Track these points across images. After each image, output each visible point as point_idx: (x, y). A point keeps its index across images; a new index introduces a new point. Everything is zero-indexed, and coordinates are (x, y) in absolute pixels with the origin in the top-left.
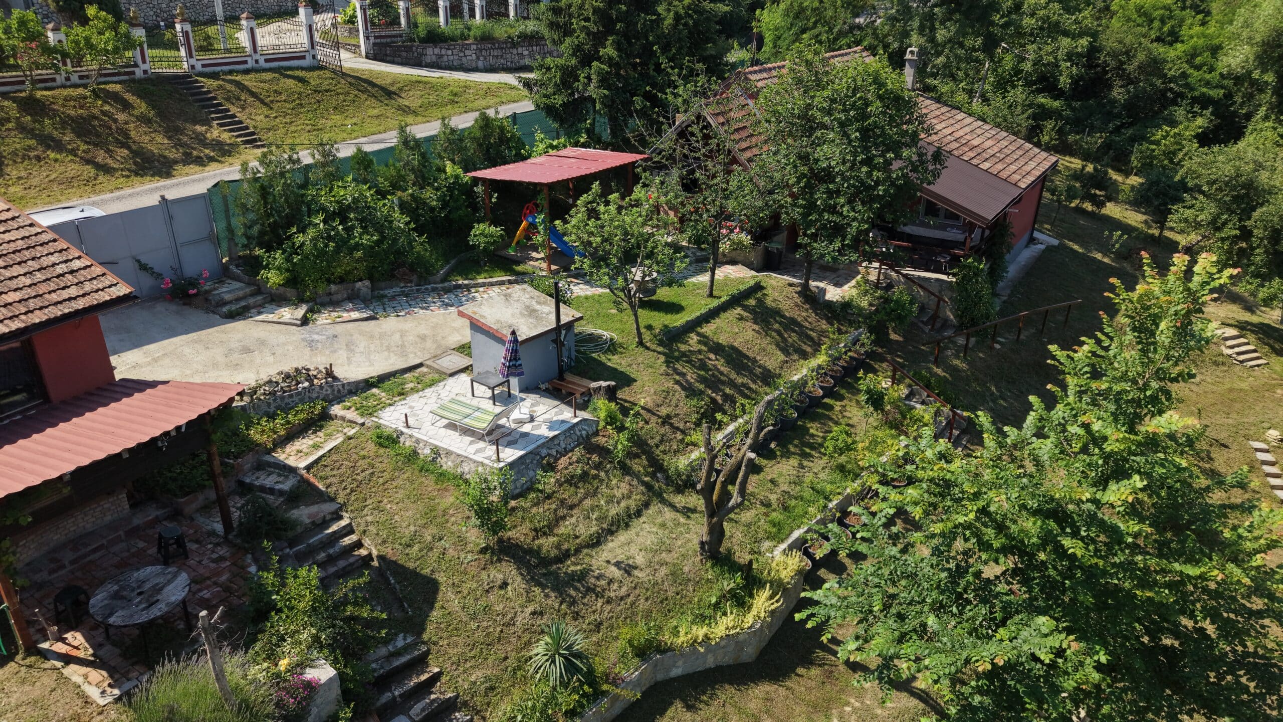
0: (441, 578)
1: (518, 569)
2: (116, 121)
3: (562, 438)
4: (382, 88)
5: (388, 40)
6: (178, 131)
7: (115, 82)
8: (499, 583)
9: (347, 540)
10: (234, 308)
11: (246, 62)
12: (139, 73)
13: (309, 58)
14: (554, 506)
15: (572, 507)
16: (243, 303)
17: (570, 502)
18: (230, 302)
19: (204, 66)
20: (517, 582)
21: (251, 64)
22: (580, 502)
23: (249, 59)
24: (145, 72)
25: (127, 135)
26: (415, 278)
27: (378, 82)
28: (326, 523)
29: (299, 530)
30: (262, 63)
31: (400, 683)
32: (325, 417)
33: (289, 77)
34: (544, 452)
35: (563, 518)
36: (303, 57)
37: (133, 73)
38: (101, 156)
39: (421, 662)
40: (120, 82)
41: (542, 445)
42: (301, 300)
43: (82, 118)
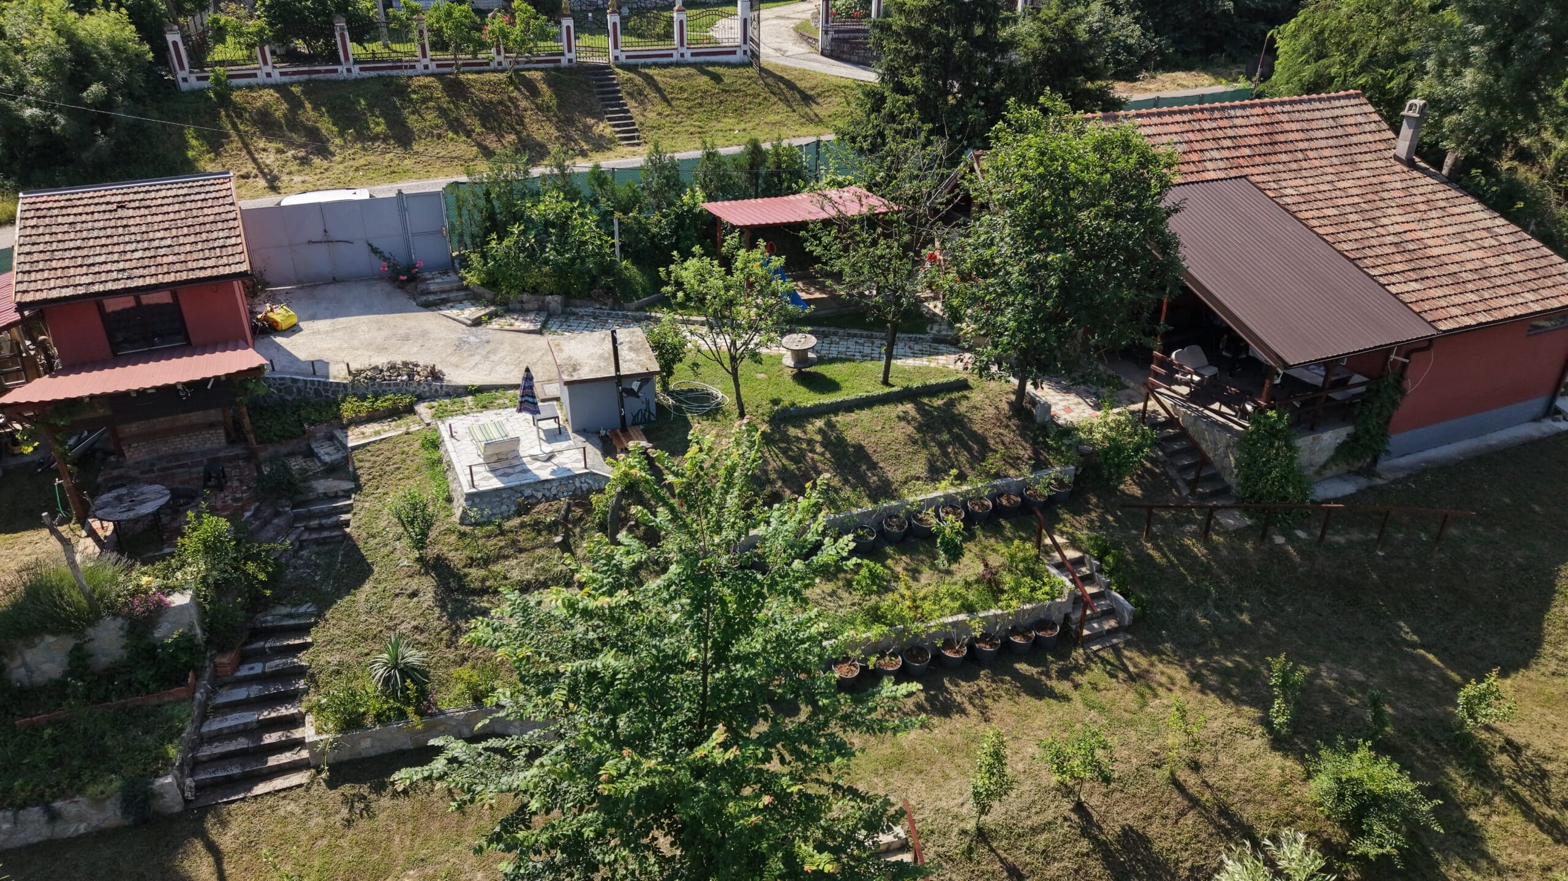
0: (376, 569)
1: (438, 587)
2: (517, 107)
3: (555, 484)
4: (800, 92)
5: (847, 35)
6: (570, 121)
7: (536, 69)
8: (409, 591)
9: (344, 517)
10: (431, 298)
11: (671, 55)
12: (564, 62)
13: (740, 53)
14: (503, 544)
15: (521, 551)
16: (444, 296)
17: (522, 545)
18: (434, 293)
19: (628, 57)
20: (428, 597)
21: (676, 57)
22: (534, 548)
23: (674, 52)
24: (570, 61)
25: (521, 122)
26: (610, 302)
27: (801, 85)
28: (336, 497)
29: (312, 496)
30: (688, 57)
31: (278, 639)
32: (410, 410)
33: (708, 73)
34: (528, 492)
35: (506, 557)
36: (734, 53)
37: (559, 61)
38: (491, 142)
39: (305, 630)
40: (542, 70)
41: (529, 485)
42: (492, 302)
43: (491, 102)
